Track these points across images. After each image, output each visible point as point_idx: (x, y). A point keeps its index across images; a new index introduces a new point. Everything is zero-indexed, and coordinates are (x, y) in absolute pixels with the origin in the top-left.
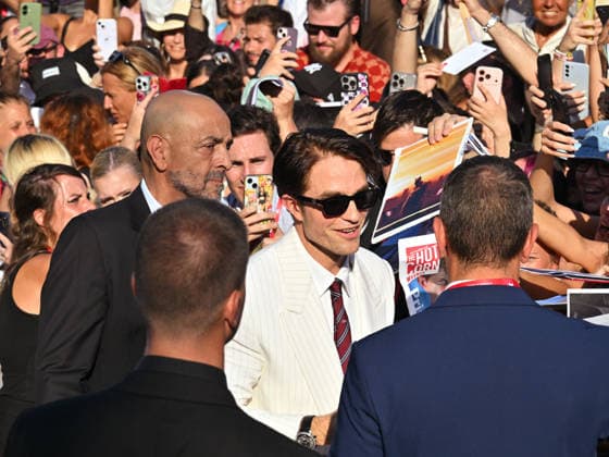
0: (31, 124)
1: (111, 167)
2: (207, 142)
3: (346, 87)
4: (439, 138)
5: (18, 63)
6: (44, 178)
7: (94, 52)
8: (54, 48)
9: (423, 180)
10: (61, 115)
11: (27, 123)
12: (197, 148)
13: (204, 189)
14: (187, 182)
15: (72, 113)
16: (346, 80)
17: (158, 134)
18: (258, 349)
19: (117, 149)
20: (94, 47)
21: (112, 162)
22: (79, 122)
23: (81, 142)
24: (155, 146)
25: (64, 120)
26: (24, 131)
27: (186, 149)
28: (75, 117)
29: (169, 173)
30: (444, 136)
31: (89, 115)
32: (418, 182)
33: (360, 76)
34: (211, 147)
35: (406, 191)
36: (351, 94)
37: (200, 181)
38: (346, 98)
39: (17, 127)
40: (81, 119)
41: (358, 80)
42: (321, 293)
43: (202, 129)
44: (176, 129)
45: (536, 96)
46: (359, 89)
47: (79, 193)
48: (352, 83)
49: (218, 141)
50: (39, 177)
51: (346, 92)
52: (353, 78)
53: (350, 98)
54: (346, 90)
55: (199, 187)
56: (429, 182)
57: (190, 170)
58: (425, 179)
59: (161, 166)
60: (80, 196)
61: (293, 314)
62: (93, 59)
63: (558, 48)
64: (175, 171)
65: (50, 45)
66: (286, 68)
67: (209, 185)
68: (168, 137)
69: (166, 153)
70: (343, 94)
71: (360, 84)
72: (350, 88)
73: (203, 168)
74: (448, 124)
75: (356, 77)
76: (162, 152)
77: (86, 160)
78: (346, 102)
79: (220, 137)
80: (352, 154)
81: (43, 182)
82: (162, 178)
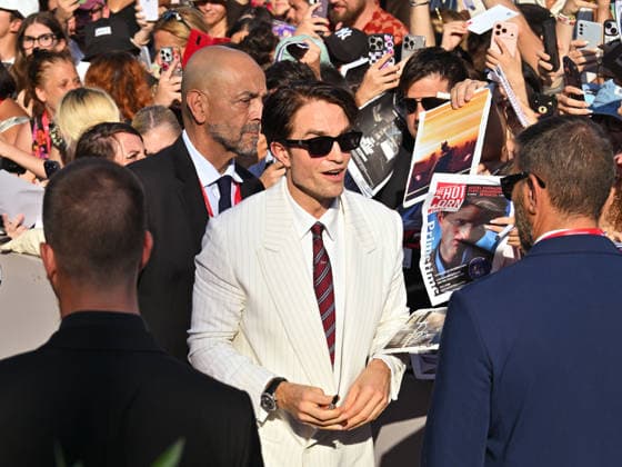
0: (77, 80)
1: (151, 126)
2: (243, 97)
3: (374, 47)
4: (462, 103)
5: (66, 21)
6: (103, 136)
7: (136, 11)
8: (100, 9)
9: (449, 144)
10: (104, 71)
11: (74, 80)
12: (233, 103)
13: (240, 140)
14: (225, 134)
15: (115, 68)
16: (373, 41)
17: (197, 88)
18: (235, 282)
19: (156, 108)
20: (137, 8)
21: (152, 120)
22: (120, 78)
23: (124, 97)
24: (195, 100)
25: (107, 75)
26: (71, 86)
27: (224, 102)
28: (117, 73)
29: (207, 126)
30: (466, 101)
31: (131, 71)
32: (445, 146)
33: (386, 37)
34: (247, 102)
35: (433, 155)
36: (378, 54)
37: (237, 133)
38: (374, 58)
39: (64, 85)
40: (122, 74)
41: (384, 41)
42: (301, 235)
43: (239, 85)
44: (214, 85)
45: (542, 59)
46: (385, 49)
47: (137, 149)
48: (379, 43)
49: (253, 96)
50: (99, 135)
51: (373, 52)
52: (379, 39)
53: (377, 57)
54: (373, 50)
55: (235, 139)
56: (456, 148)
57: (227, 123)
58: (451, 144)
59: (200, 118)
60: (138, 152)
61: (270, 253)
62: (135, 18)
63: (561, 11)
64: (213, 123)
65: (97, 7)
66: (317, 32)
67: (244, 137)
68: (206, 92)
69: (205, 106)
70: (370, 54)
71: (386, 45)
72: (377, 48)
73: (240, 121)
74: (470, 89)
75: (383, 38)
76: (201, 106)
77: (130, 113)
78: (374, 62)
79: (255, 92)
80: (333, 97)
81: (103, 140)
82: (201, 131)
